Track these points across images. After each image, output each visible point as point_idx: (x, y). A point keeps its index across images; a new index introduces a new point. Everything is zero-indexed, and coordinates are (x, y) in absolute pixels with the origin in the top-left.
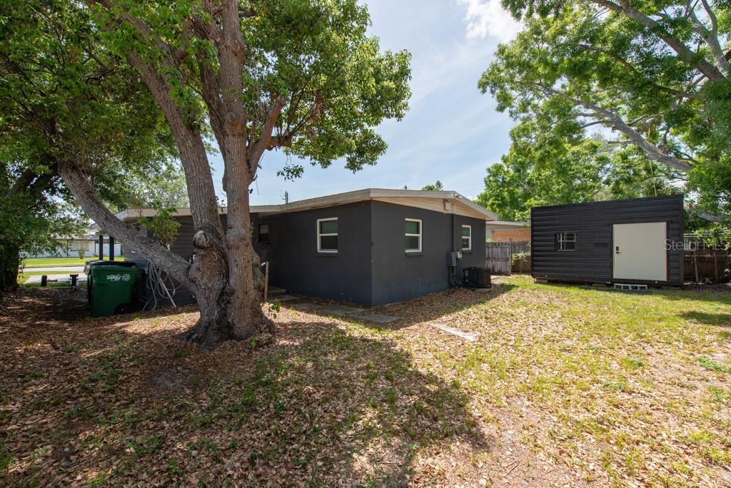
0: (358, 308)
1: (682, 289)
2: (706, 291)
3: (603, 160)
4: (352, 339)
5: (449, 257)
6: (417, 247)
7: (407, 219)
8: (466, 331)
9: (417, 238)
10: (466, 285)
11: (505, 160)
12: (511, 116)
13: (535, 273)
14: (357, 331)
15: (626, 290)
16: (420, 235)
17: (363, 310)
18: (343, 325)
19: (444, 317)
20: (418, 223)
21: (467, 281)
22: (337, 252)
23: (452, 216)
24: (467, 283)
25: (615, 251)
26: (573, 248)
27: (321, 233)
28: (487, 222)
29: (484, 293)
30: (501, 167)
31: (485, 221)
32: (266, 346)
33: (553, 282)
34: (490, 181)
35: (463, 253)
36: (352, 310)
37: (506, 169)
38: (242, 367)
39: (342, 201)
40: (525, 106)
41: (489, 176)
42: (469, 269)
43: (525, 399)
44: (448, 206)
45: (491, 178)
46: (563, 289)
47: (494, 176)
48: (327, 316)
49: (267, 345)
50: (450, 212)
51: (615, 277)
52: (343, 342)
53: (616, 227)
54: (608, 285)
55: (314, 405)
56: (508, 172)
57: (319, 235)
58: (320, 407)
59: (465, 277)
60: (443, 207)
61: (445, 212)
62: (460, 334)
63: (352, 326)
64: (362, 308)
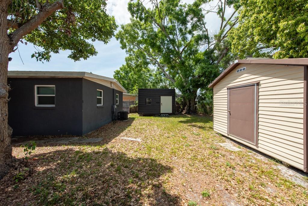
0: (74, 137)
1: (175, 115)
2: (179, 115)
3: (150, 75)
4: (89, 154)
5: (113, 107)
6: (100, 103)
7: (98, 90)
8: (136, 138)
9: (101, 98)
10: (119, 119)
11: (121, 69)
12: (126, 52)
13: (139, 113)
14: (88, 149)
15: (166, 116)
16: (102, 98)
17: (78, 138)
18: (76, 148)
19: (121, 134)
20: (101, 92)
21: (119, 117)
22: (54, 106)
23: (113, 89)
24: (119, 118)
25: (161, 104)
26: (150, 103)
27: (38, 94)
28: (123, 93)
29: (127, 122)
30: (119, 71)
31: (123, 92)
32: (29, 178)
33: (145, 115)
34: (116, 76)
35: (117, 105)
36: (72, 139)
37: (121, 72)
38: (17, 200)
39: (61, 76)
40: (131, 50)
41: (115, 75)
42: (120, 112)
43: (174, 157)
44: (113, 85)
45: (116, 75)
46: (149, 117)
47: (117, 75)
48: (60, 145)
49: (30, 176)
50: (112, 88)
51: (161, 112)
52: (86, 157)
53: (161, 97)
54: (159, 115)
55: (102, 197)
56: (122, 74)
57: (36, 96)
58: (106, 196)
59: (118, 116)
60: (110, 85)
61: (111, 88)
62: (134, 139)
63: (85, 147)
64: (77, 136)
